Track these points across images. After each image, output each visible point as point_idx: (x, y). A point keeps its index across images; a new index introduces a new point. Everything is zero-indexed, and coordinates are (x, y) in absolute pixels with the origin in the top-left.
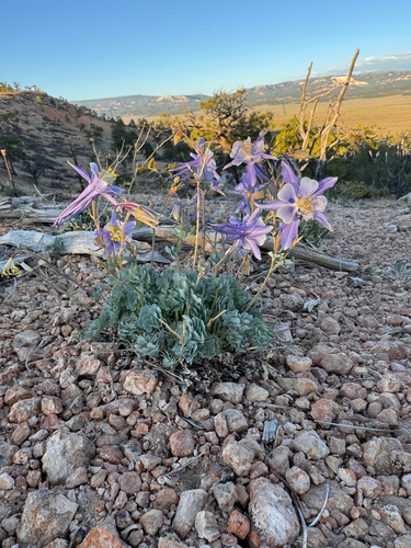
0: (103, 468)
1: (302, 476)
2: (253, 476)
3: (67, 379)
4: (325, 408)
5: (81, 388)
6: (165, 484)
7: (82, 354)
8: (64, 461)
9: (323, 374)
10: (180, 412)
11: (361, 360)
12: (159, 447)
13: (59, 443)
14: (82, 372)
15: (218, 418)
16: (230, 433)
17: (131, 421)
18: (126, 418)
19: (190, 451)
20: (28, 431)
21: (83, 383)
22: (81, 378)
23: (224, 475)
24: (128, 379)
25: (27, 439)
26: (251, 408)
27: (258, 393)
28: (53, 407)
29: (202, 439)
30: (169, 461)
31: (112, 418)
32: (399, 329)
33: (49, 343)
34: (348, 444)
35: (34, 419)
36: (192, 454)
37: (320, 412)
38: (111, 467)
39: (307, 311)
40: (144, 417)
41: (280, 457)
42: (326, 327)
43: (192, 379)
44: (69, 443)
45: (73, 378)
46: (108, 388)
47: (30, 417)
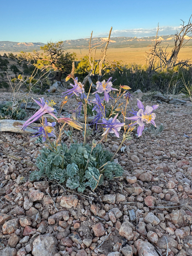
0: (67, 251)
1: (155, 235)
2: (135, 239)
3: (27, 205)
4: (150, 200)
5: (37, 209)
6: (99, 252)
7: (30, 189)
8: (47, 252)
9: (142, 183)
10: (92, 214)
11: (153, 174)
12: (88, 233)
13: (41, 243)
14: (35, 200)
15: (110, 214)
16: (117, 219)
17: (70, 223)
18: (67, 221)
19: (104, 233)
20: (17, 238)
21: (37, 206)
22: (35, 203)
23: (123, 242)
24: (62, 201)
25: (18, 243)
26: (120, 205)
27: (122, 198)
28: (28, 222)
29: (107, 226)
30: (95, 240)
31: (60, 223)
32: (161, 157)
33: (6, 184)
34: (165, 216)
35: (18, 231)
36: (105, 234)
37: (149, 202)
38: (70, 250)
39: (123, 152)
40: (75, 219)
41: (142, 227)
42: (133, 160)
43: (93, 196)
44: (46, 242)
45: (31, 204)
46: (52, 207)
47: (15, 230)
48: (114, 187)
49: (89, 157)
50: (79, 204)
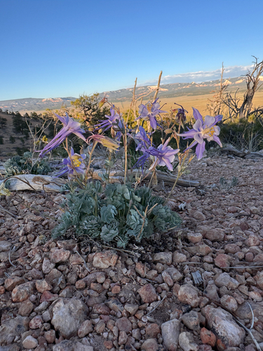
0: (101, 319)
1: (232, 300)
2: (202, 306)
3: (47, 266)
4: (223, 259)
5: (60, 270)
6: (148, 321)
7: (52, 250)
8: (72, 319)
9: (210, 243)
10: (138, 275)
11: (226, 232)
12: (132, 299)
13: (64, 307)
14: (58, 261)
15: (164, 274)
16: (174, 283)
17: (106, 286)
18: (102, 284)
19: (155, 297)
20: (32, 305)
21: (61, 267)
22: (57, 265)
23: (184, 309)
24: (95, 259)
25: (33, 311)
26: (179, 266)
27: (181, 257)
28: (47, 285)
29: (160, 289)
30: (143, 306)
31: (92, 285)
32: (237, 214)
33: (20, 248)
34: (246, 279)
35: (33, 297)
36: (157, 300)
37: (222, 262)
38: (106, 318)
39: (181, 210)
40: (114, 282)
41: (212, 291)
42: (197, 217)
43: (140, 252)
44: (72, 306)
45: (53, 265)
46: (81, 268)
47: (29, 296)
48: (169, 245)
49: (131, 196)
50: (119, 261)
